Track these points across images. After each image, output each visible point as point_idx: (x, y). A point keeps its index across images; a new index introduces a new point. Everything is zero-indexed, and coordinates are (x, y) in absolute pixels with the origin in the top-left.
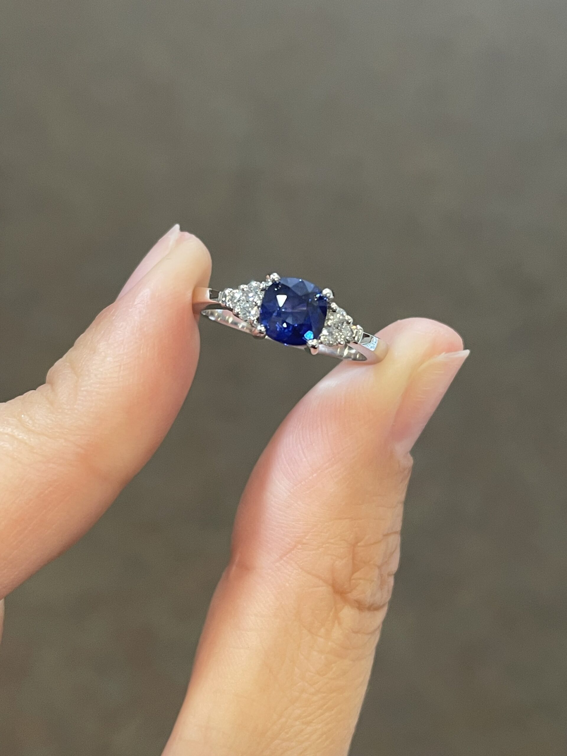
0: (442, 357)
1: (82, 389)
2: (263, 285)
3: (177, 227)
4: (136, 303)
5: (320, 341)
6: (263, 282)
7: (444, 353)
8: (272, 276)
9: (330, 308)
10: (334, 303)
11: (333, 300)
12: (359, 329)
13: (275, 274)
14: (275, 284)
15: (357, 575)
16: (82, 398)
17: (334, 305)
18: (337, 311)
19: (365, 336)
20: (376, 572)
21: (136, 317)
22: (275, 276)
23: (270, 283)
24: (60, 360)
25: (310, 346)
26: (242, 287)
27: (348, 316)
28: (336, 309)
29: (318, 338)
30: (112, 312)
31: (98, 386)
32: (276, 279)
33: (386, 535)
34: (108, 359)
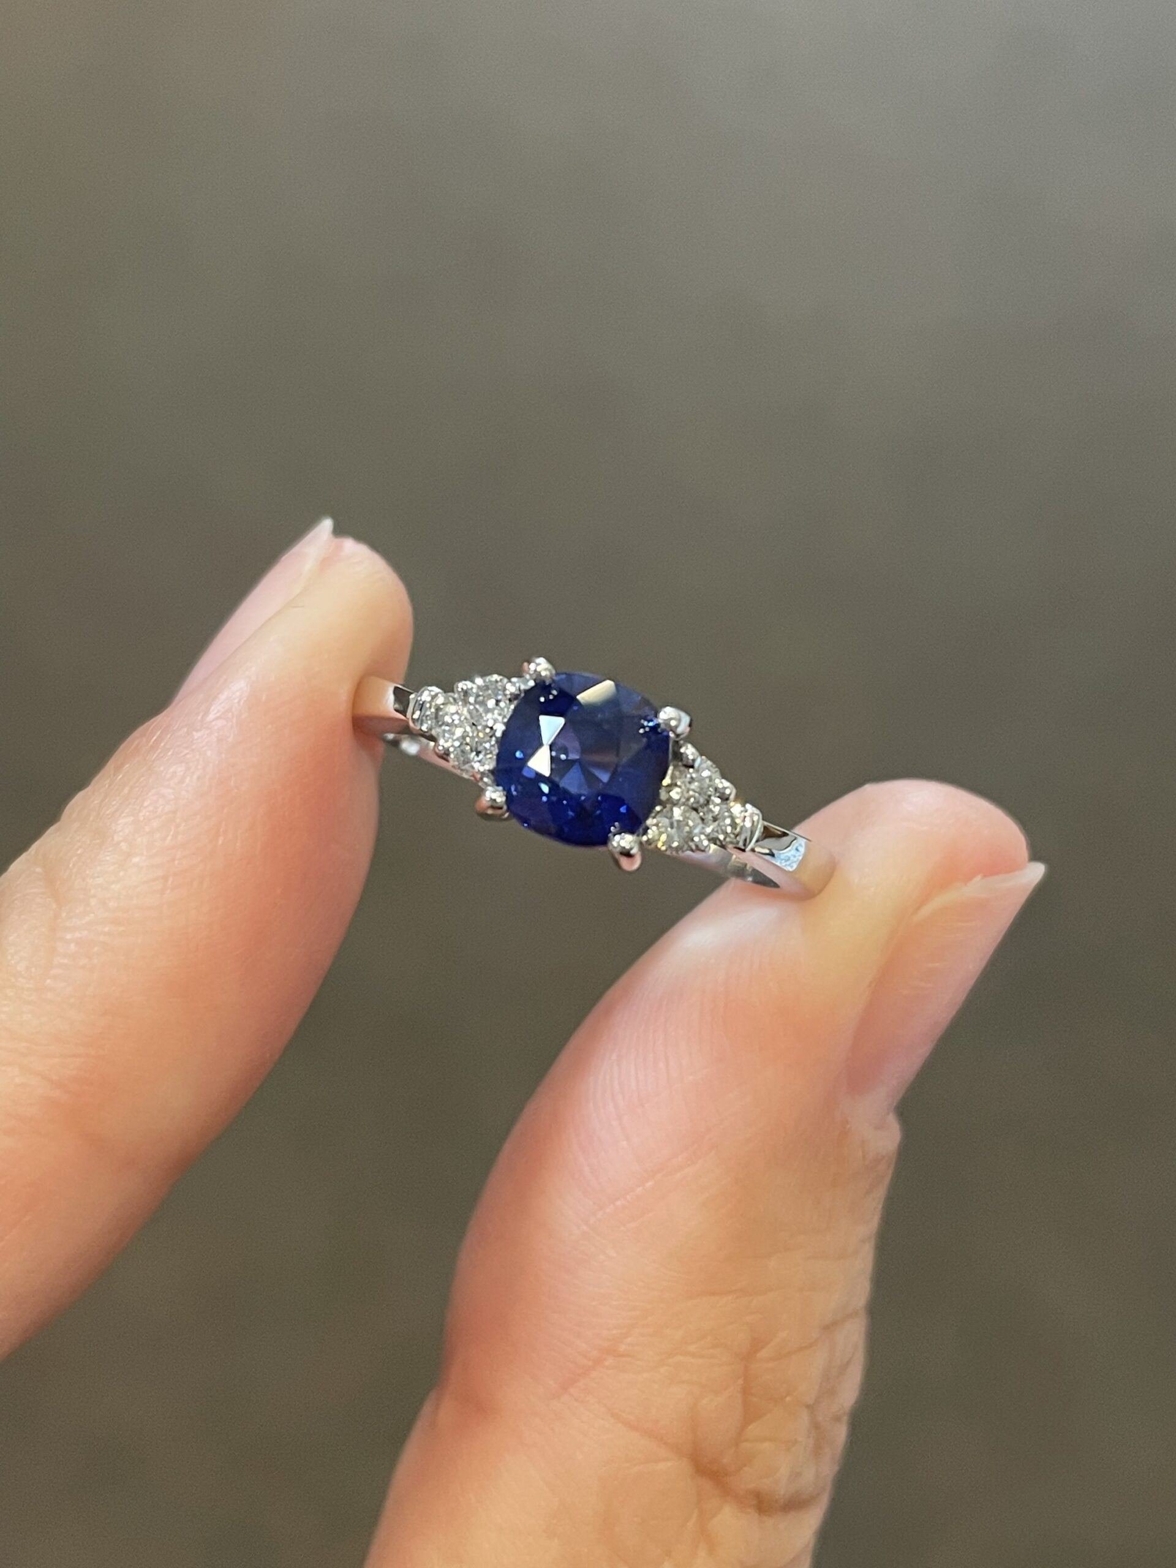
0: (974, 889)
1: (69, 936)
2: (513, 687)
3: (327, 525)
4: (211, 716)
5: (645, 838)
6: (514, 680)
7: (978, 878)
8: (532, 666)
9: (678, 756)
10: (689, 746)
11: (690, 739)
12: (747, 815)
13: (541, 661)
14: (542, 686)
15: (754, 1429)
16: (66, 961)
17: (689, 751)
18: (696, 765)
19: (767, 834)
20: (804, 1417)
21: (209, 753)
22: (541, 666)
23: (532, 683)
24: (24, 857)
25: (618, 850)
26: (462, 685)
27: (723, 781)
28: (694, 760)
29: (641, 830)
30: (155, 738)
31: (106, 929)
32: (543, 674)
33: (829, 1328)
34: (136, 860)
